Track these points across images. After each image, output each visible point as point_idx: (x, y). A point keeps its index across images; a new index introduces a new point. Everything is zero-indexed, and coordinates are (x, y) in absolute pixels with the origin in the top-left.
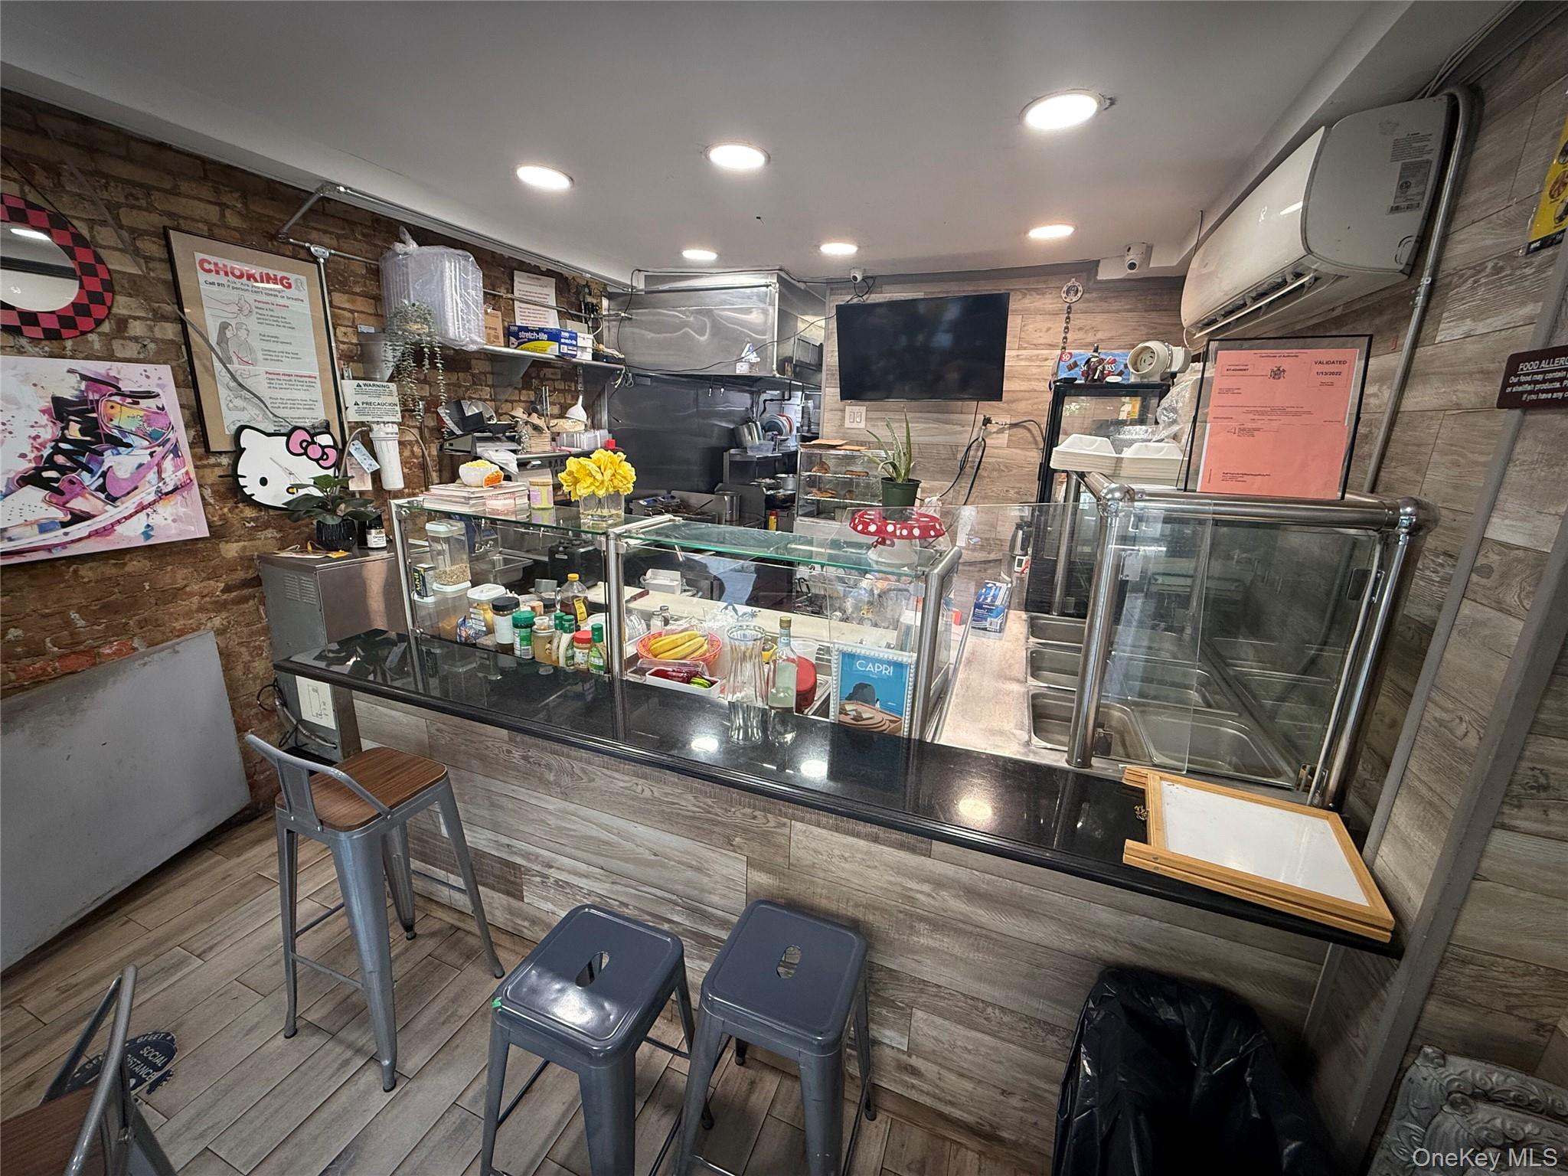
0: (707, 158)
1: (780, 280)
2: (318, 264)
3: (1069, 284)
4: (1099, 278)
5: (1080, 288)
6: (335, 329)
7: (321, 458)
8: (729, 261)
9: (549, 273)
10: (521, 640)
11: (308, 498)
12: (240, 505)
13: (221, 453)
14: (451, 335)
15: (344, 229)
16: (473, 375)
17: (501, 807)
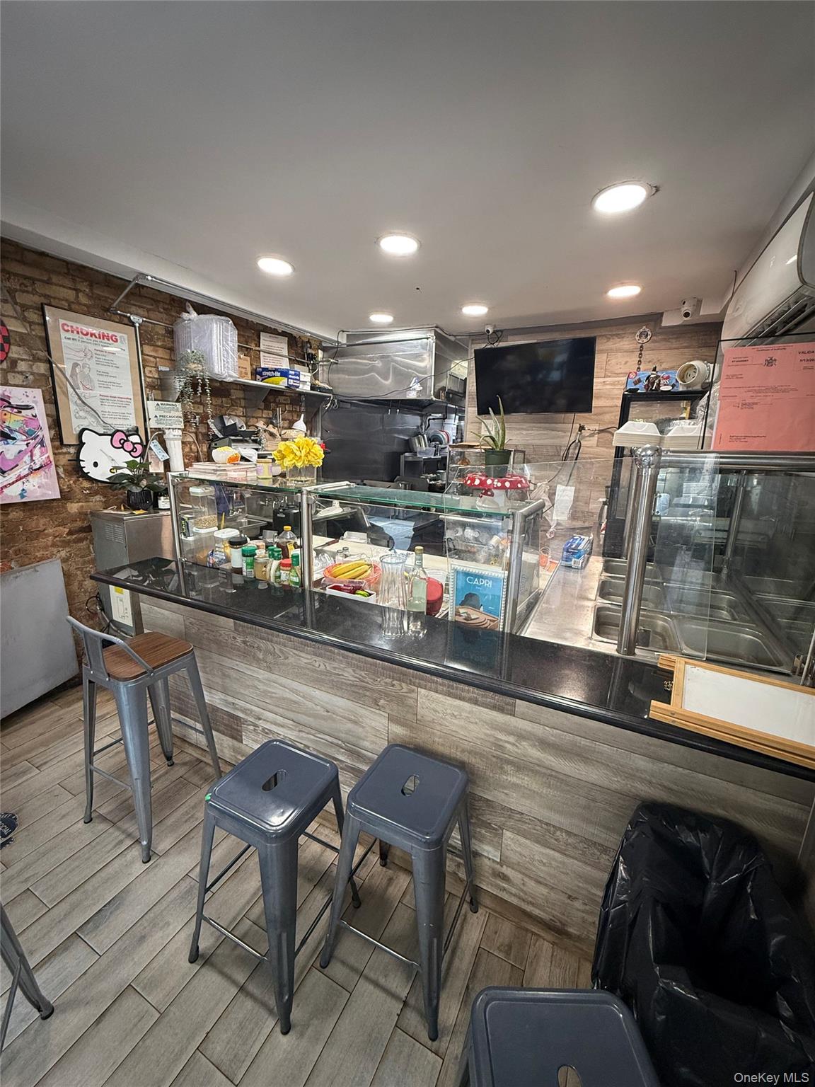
0: (379, 246)
1: (437, 334)
2: (135, 327)
3: (641, 330)
4: (663, 325)
5: (649, 333)
6: (144, 368)
7: (132, 451)
8: (402, 322)
9: (284, 334)
10: (247, 565)
11: (123, 475)
12: (81, 479)
13: (70, 445)
14: (216, 371)
15: (152, 305)
16: (232, 399)
17: (229, 676)
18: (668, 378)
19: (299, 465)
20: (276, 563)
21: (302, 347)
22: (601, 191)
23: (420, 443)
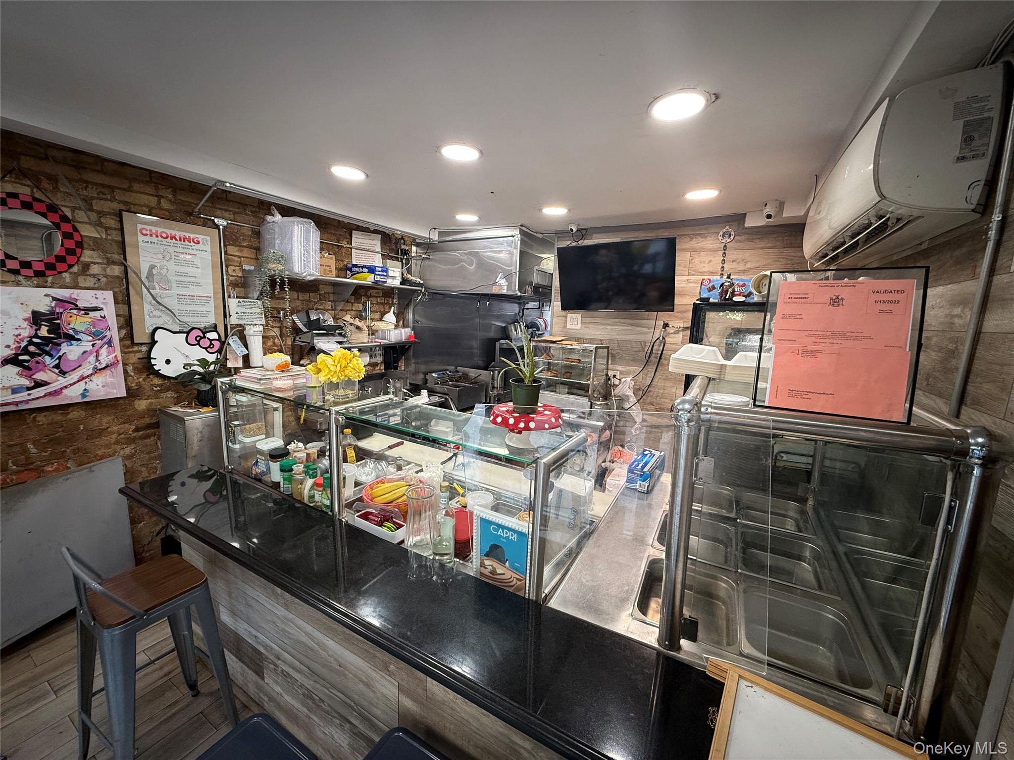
0: (440, 153)
1: (522, 233)
2: (219, 230)
3: (724, 230)
4: (746, 225)
5: (732, 233)
6: (227, 266)
7: (209, 347)
8: (486, 221)
9: (375, 232)
10: (284, 480)
11: (195, 373)
12: (151, 376)
13: (142, 344)
14: (297, 269)
15: (239, 208)
16: (320, 295)
18: (744, 285)
19: (335, 380)
20: (310, 482)
21: (396, 243)
22: (656, 99)
23: (516, 330)
